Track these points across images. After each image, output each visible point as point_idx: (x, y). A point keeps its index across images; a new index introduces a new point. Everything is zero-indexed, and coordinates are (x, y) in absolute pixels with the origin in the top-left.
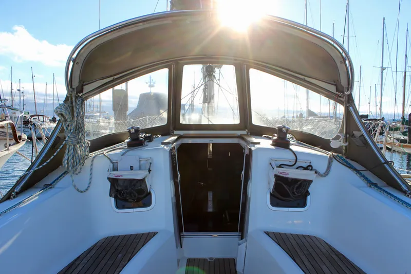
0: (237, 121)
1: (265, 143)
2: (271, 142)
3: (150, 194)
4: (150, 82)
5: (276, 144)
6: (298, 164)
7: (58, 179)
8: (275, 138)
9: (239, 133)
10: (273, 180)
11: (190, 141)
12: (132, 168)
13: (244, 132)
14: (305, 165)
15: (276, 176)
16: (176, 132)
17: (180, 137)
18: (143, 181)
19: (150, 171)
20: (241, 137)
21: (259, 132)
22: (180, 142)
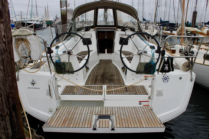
0: (114, 25)
3: (91, 42)
8: (122, 29)
9: (114, 28)
11: (101, 30)
13: (116, 28)
14: (127, 35)
15: (120, 37)
16: (96, 28)
17: (97, 29)
18: (90, 39)
19: (91, 36)
20: (114, 29)
21: (119, 27)
22: (97, 30)
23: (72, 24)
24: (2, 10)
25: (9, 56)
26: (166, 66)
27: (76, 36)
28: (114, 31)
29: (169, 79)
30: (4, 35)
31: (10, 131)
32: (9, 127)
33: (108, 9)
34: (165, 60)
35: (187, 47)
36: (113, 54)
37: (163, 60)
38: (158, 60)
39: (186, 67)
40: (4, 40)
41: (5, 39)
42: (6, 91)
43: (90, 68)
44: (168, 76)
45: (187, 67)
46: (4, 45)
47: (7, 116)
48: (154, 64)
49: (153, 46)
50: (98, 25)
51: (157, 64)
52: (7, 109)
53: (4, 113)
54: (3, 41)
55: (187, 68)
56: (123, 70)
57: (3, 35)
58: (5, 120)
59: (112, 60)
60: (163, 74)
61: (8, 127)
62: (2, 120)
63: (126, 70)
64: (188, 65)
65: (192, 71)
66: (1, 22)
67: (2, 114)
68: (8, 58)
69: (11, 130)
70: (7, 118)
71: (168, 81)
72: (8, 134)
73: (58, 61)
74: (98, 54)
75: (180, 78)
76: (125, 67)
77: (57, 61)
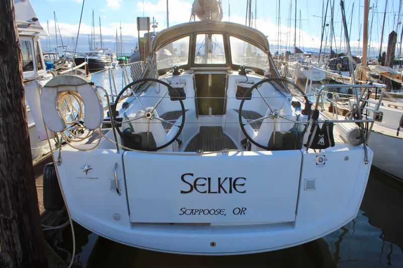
0: (225, 63)
1: (236, 73)
2: (238, 72)
3: (185, 94)
4: (154, 23)
5: (240, 73)
6: (248, 82)
7: (147, 88)
8: (240, 70)
9: (225, 68)
10: (237, 88)
11: (202, 73)
12: (177, 83)
13: (230, 69)
14: (251, 82)
15: (238, 86)
16: (192, 68)
17: (196, 71)
18: (182, 89)
19: (185, 84)
20: (226, 71)
21: (235, 68)
22: (195, 74)
23: (151, 64)
24: (6, 41)
25: (18, 118)
26: (321, 137)
27: (158, 83)
28: (225, 75)
29: (326, 160)
30: (9, 84)
31: (19, 247)
32: (17, 240)
33: (213, 34)
34: (318, 127)
35: (358, 103)
36: (224, 116)
37: (316, 127)
38: (306, 126)
39: (355, 138)
40: (9, 91)
41: (11, 90)
42: (12, 179)
43: (183, 142)
44: (324, 156)
45: (357, 138)
46: (9, 101)
47: (14, 221)
48: (298, 133)
49: (298, 102)
50: (195, 63)
51: (305, 135)
52: (13, 209)
53: (8, 215)
54: (7, 93)
55: (358, 140)
56: (245, 145)
57: (7, 82)
58: (11, 229)
59: (223, 127)
60: (315, 151)
61: (15, 242)
62: (6, 228)
63: (251, 145)
64: (359, 135)
65: (367, 145)
66: (4, 62)
67: (6, 217)
68: (17, 122)
69: (21, 247)
70: (15, 226)
71: (324, 164)
72: (15, 253)
73: (129, 130)
74: (197, 117)
75: (347, 159)
76: (248, 140)
77: (127, 129)
